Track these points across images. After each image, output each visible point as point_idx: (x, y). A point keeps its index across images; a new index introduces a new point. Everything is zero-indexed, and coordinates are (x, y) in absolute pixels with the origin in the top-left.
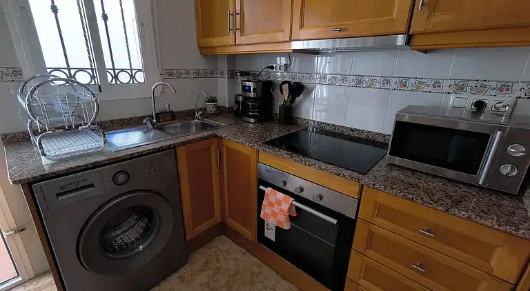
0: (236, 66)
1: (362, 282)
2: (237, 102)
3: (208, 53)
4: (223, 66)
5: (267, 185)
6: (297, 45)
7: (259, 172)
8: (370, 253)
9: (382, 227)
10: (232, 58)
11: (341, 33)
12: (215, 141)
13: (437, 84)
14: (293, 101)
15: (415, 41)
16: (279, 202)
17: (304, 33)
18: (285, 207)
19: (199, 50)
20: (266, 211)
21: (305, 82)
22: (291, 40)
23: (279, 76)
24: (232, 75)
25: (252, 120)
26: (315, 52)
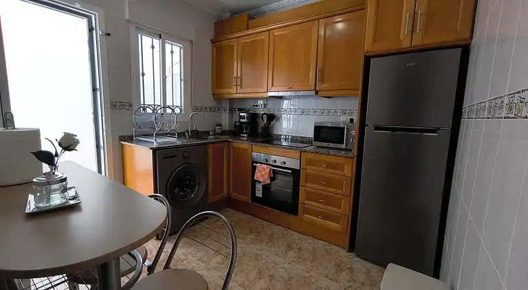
0: (235, 105)
1: (306, 202)
2: (235, 126)
3: (218, 98)
4: (226, 105)
5: (257, 163)
6: (270, 94)
7: (252, 159)
8: (307, 185)
9: (311, 169)
10: (232, 100)
11: (290, 89)
12: (226, 143)
13: (336, 112)
14: (269, 124)
15: (319, 93)
16: (264, 169)
17: (273, 89)
18: (268, 171)
19: (212, 96)
20: (257, 176)
21: (276, 113)
22: (268, 92)
23: (261, 111)
24: (232, 111)
25: (245, 135)
26: (280, 97)
